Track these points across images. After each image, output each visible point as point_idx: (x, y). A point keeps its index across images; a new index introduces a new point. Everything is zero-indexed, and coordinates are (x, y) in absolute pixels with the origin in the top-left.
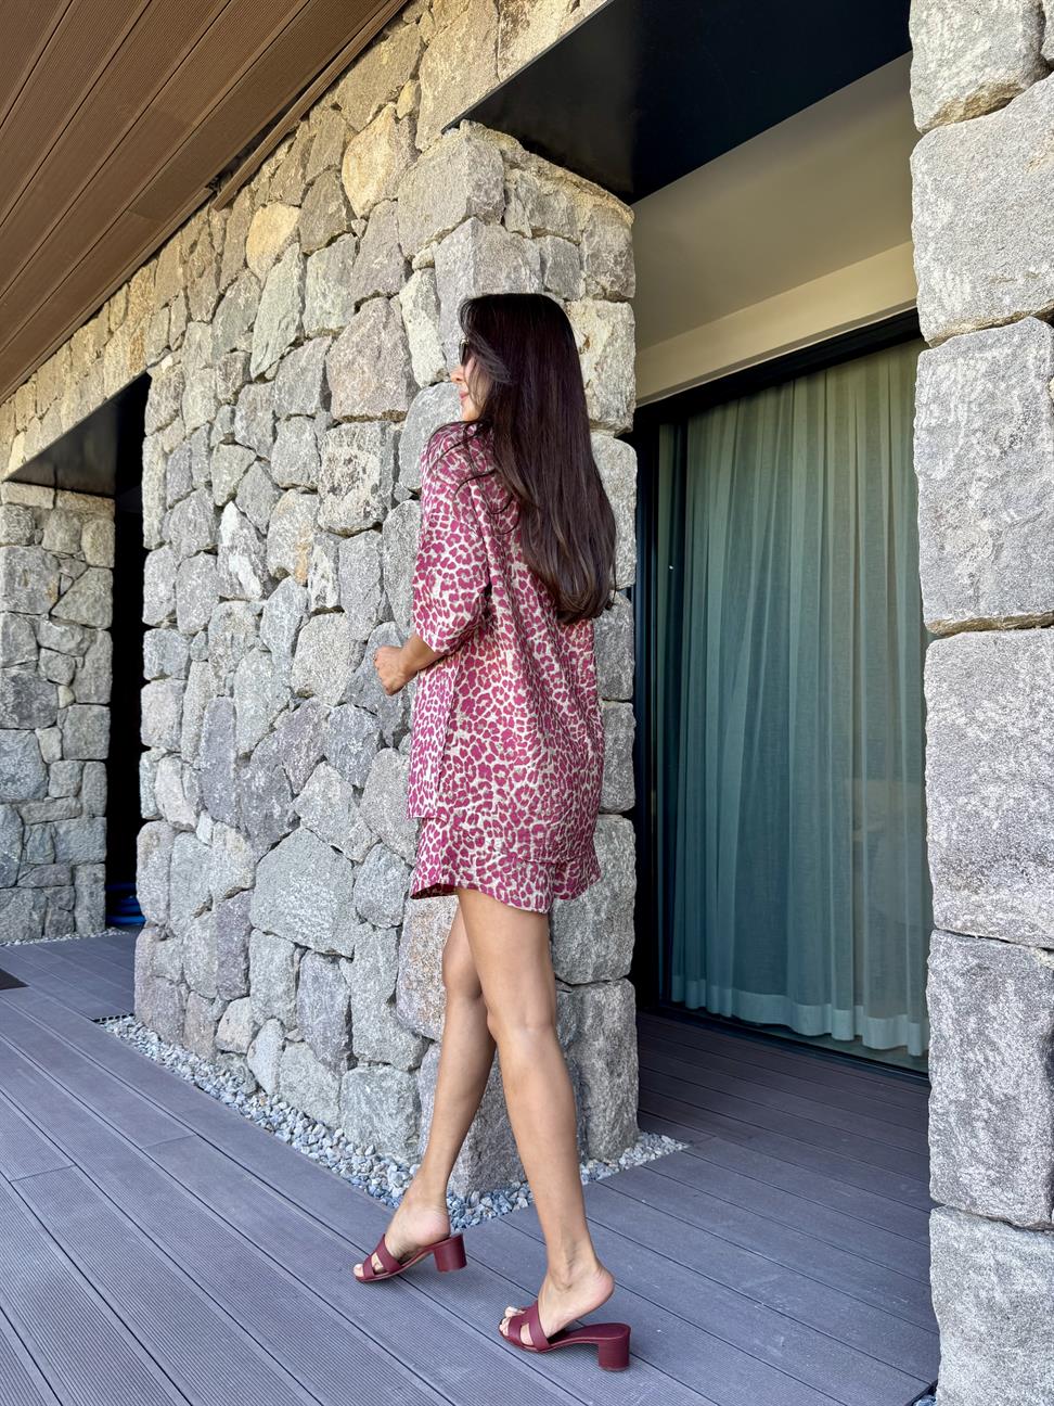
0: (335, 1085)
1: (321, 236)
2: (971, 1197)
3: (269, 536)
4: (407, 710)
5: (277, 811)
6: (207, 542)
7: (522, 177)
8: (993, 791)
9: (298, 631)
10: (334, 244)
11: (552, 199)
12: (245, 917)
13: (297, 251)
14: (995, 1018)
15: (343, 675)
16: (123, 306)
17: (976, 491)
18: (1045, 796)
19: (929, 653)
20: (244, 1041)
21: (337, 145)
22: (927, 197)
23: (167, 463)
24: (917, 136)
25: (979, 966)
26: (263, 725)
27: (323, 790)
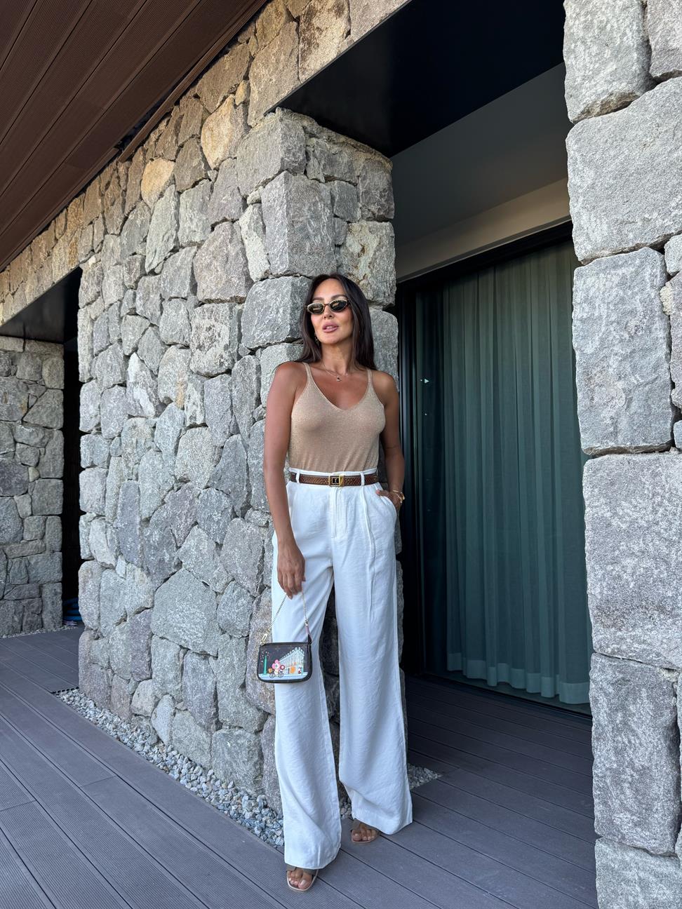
0: (208, 740)
1: (188, 181)
2: (621, 833)
3: (159, 376)
4: (249, 493)
5: (167, 557)
6: (119, 379)
7: (317, 143)
8: (630, 562)
9: (179, 439)
10: (197, 186)
11: (337, 156)
12: (148, 627)
13: (174, 190)
14: (634, 714)
15: (207, 469)
16: (64, 223)
17: (613, 362)
18: (664, 567)
19: (585, 468)
20: (149, 708)
21: (197, 121)
22: (577, 166)
23: (93, 327)
24: (570, 125)
25: (623, 679)
26: (156, 501)
27: (197, 544)
